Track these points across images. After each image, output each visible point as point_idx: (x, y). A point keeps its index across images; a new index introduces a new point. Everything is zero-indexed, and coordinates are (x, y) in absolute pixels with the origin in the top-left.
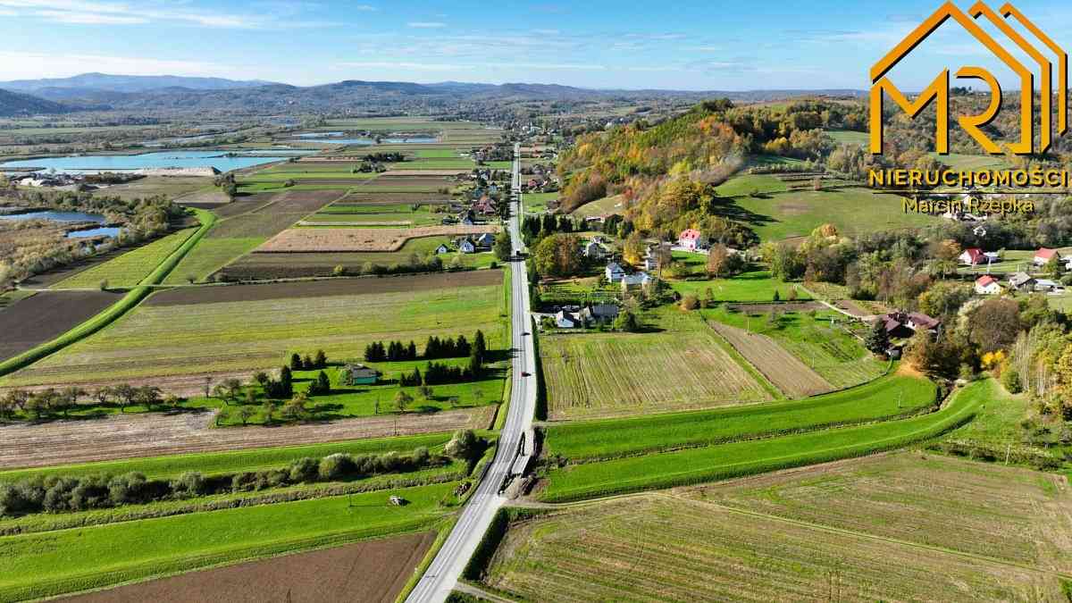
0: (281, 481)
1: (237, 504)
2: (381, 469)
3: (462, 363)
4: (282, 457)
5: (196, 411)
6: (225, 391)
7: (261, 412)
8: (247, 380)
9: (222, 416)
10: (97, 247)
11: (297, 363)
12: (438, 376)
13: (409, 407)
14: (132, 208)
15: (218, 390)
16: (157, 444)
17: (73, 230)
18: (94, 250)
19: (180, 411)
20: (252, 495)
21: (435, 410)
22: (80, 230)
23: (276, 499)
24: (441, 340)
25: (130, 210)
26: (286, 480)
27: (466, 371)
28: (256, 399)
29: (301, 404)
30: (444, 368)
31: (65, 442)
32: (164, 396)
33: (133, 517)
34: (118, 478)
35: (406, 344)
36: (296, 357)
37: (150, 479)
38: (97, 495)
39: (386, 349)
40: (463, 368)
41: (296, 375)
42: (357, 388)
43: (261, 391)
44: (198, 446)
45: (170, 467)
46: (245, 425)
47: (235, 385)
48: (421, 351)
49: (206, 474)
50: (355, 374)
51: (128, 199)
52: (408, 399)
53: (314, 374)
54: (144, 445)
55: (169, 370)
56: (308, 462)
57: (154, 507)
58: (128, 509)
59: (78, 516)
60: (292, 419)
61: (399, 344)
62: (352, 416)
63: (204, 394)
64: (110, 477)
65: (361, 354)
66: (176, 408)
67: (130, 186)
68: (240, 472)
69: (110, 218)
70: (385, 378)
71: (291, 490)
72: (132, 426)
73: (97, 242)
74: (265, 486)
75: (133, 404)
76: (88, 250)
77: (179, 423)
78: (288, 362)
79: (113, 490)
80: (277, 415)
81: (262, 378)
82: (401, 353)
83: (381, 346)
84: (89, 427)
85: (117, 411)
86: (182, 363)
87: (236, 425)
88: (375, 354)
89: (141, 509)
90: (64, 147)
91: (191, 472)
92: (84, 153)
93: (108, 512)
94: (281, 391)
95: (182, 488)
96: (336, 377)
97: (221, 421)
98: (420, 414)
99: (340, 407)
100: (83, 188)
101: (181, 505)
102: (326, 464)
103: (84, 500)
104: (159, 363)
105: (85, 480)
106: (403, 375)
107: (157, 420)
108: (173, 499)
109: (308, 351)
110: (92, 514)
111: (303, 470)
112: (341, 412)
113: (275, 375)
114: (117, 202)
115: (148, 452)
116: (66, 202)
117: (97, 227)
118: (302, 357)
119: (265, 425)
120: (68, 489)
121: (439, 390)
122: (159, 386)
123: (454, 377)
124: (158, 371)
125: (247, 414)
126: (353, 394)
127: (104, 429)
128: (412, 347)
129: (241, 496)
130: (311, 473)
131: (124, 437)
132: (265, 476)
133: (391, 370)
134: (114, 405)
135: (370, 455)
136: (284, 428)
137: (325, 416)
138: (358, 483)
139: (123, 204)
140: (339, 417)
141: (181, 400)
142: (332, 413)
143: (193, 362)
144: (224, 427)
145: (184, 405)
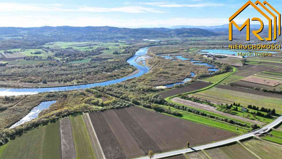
0: (221, 120)
1: (214, 120)
2: (237, 124)
4: (223, 117)
5: (215, 107)
6: (220, 105)
7: (223, 110)
8: (224, 104)
9: (218, 109)
11: (234, 104)
12: (259, 114)
13: (249, 117)
15: (219, 105)
16: (208, 109)
19: (212, 106)
20: (217, 120)
21: (254, 120)
23: (220, 122)
24: (265, 108)
26: (222, 120)
27: (266, 115)
28: (224, 108)
29: (231, 111)
30: (261, 113)
31: (197, 105)
32: (211, 103)
33: (201, 117)
34: (201, 112)
36: (234, 103)
37: (205, 113)
38: (198, 113)
39: (252, 107)
40: (265, 115)
41: (233, 106)
42: (242, 112)
43: (226, 107)
44: (213, 111)
45: (208, 113)
46: (221, 111)
47: (222, 105)
48: (260, 109)
49: (212, 115)
50: (243, 109)
51: (221, 63)
52: (250, 116)
53: (235, 107)
54: (206, 109)
55: (214, 99)
56: (226, 119)
57: (204, 117)
58: (201, 116)
59: (195, 114)
60: (228, 113)
61: (255, 107)
62: (239, 116)
63: (217, 104)
64: (200, 111)
65: (247, 106)
66: (212, 105)
67: (223, 59)
68: (216, 117)
70: (249, 112)
71: (222, 122)
72: (205, 106)
74: (219, 120)
75: (206, 103)
77: (212, 108)
78: (233, 103)
79: (200, 113)
80: (226, 111)
81: (227, 105)
82: (254, 108)
83: (251, 106)
84: (200, 104)
85: (204, 103)
87: (219, 111)
88: (250, 107)
89: (203, 116)
91: (210, 114)
93: (198, 115)
94: (229, 108)
95: (208, 116)
96: (239, 108)
97: (217, 109)
98: (251, 119)
99: (237, 113)
100: (214, 59)
101: (207, 118)
102: (229, 120)
103: (196, 113)
104: (213, 98)
105: (197, 110)
106: (252, 112)
107: (209, 106)
108: (206, 117)
109: (237, 102)
110: (197, 115)
111: (225, 120)
112: (237, 114)
113: (229, 105)
115: (206, 110)
118: (236, 104)
119: (224, 112)
120: (195, 111)
121: (257, 117)
122: (211, 101)
123: (263, 116)
124: (212, 99)
125: (221, 109)
126: (241, 113)
127: (202, 105)
128: (258, 108)
129: (215, 120)
130: (226, 120)
131: (204, 107)
132: (220, 119)
133: (251, 110)
134: (204, 102)
135: (236, 121)
136: (226, 113)
137: (233, 114)
138: (232, 124)
140: (236, 115)
141: (213, 104)
142: (235, 114)
143: (218, 99)
144: (218, 110)
145: (213, 105)
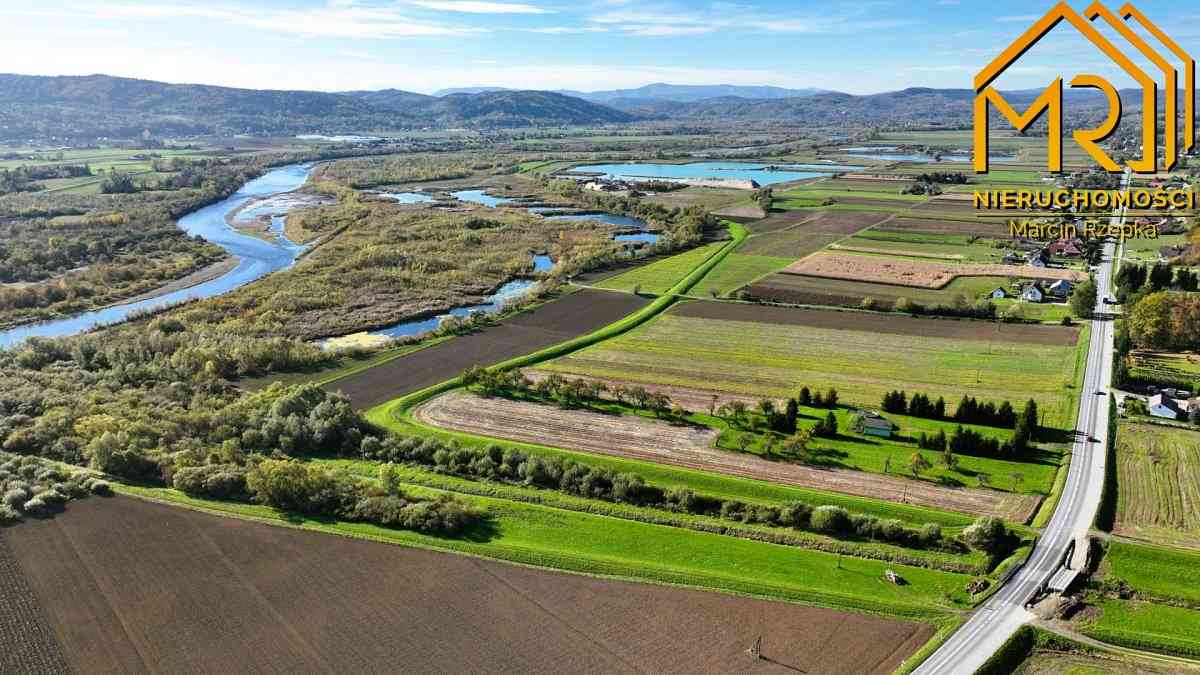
0: (769, 519)
1: (723, 531)
2: (880, 536)
3: (1003, 436)
4: (774, 495)
5: (701, 427)
6: (729, 413)
7: (761, 442)
8: (752, 405)
9: (721, 438)
10: (637, 252)
11: (806, 398)
12: (968, 445)
13: (925, 474)
14: (672, 216)
15: (722, 410)
16: (659, 452)
17: (619, 234)
18: (633, 252)
19: (684, 423)
20: (739, 526)
21: (957, 484)
22: (626, 233)
23: (761, 537)
24: (978, 403)
25: (669, 218)
26: (775, 519)
27: (1006, 447)
28: (758, 427)
29: (803, 443)
30: (977, 437)
31: (584, 431)
32: (672, 406)
33: (628, 516)
34: (622, 476)
35: (933, 399)
36: (805, 392)
37: (648, 484)
38: (602, 487)
39: (909, 402)
40: (1002, 442)
41: (803, 410)
42: (867, 438)
43: (764, 420)
44: (696, 462)
45: (666, 476)
46: (743, 452)
47: (740, 408)
48: (951, 410)
49: (698, 493)
50: (868, 422)
51: (670, 209)
52: (926, 464)
53: (823, 413)
54: (649, 450)
55: (682, 382)
56: (801, 507)
57: (648, 511)
58: (625, 508)
59: (585, 502)
60: (791, 457)
61: (925, 399)
62: (856, 469)
63: (708, 411)
64: (614, 473)
65: (879, 402)
66: (681, 420)
67: (673, 194)
68: (730, 498)
69: (652, 224)
70: (902, 434)
71: (779, 531)
72: (641, 429)
73: (638, 247)
74: (753, 521)
75: (644, 407)
76: (629, 253)
77: (682, 436)
78: (796, 394)
79: (615, 486)
80: (776, 449)
81: (767, 407)
82: (924, 409)
83: (903, 396)
84: (605, 422)
85: (630, 411)
86: (691, 376)
87: (734, 450)
88: (894, 403)
89: (637, 511)
90: (623, 154)
91: (685, 487)
92: (639, 161)
93: (608, 506)
94: (784, 424)
95: (675, 500)
96: (845, 421)
97: (720, 443)
98: (937, 484)
99: (845, 455)
100: (634, 194)
101: (672, 517)
102: (821, 512)
103: (592, 488)
104: (672, 373)
105: (595, 470)
106: (924, 436)
107: (662, 428)
108: (665, 509)
109: (820, 386)
110: (596, 504)
111: (794, 514)
112: (845, 461)
113: (781, 407)
114: (660, 209)
115: (649, 457)
116: (618, 206)
117: (639, 232)
118: (812, 392)
119: (763, 456)
120: (580, 475)
121: (966, 461)
122: (670, 395)
123: (989, 450)
124: (671, 380)
125: (747, 442)
126: (861, 445)
127: (616, 425)
128: (941, 404)
129: (728, 524)
130: (801, 519)
131: (632, 438)
132: (754, 510)
133: (911, 426)
134: (628, 405)
135: (871, 517)
136: (781, 464)
137: (827, 462)
138: (851, 545)
139: (665, 212)
140: (842, 467)
141: (687, 413)
142: (835, 460)
143: (703, 377)
144: (723, 449)
145: (689, 418)
